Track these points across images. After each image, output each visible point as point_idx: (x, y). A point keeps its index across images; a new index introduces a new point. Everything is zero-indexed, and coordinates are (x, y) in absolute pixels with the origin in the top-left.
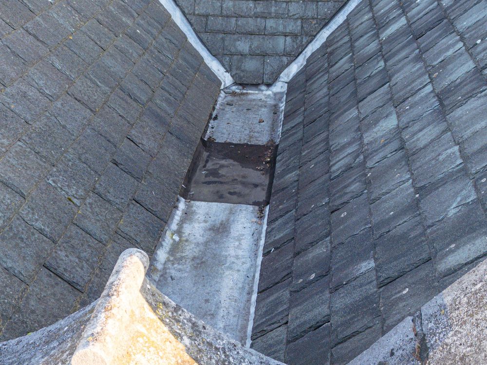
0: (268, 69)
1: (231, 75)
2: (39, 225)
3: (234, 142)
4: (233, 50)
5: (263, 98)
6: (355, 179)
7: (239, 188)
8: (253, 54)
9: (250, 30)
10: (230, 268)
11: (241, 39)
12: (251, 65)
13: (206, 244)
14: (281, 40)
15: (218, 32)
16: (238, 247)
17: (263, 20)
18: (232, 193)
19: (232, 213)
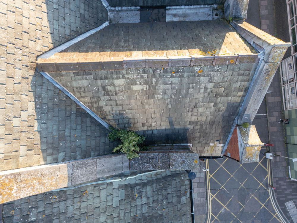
3: (140, 18)
7: (160, 14)
10: (185, 12)
13: (179, 17)
16: (180, 11)
18: (162, 15)
19: (169, 14)
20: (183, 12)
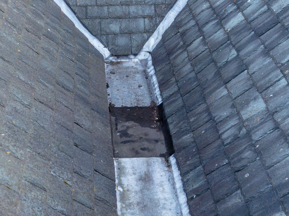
0: (135, 44)
1: (108, 49)
2: (59, 208)
3: (129, 106)
4: (108, 31)
5: (134, 65)
6: (245, 148)
7: (146, 144)
8: (122, 33)
9: (119, 15)
10: (164, 208)
11: (113, 22)
12: (122, 41)
13: (141, 191)
14: (141, 22)
15: (96, 18)
16: (163, 191)
17: (127, 7)
18: (143, 149)
19: (149, 165)
20: (162, 202)
